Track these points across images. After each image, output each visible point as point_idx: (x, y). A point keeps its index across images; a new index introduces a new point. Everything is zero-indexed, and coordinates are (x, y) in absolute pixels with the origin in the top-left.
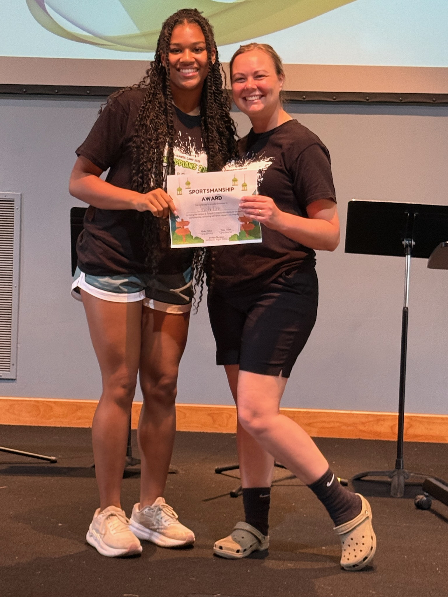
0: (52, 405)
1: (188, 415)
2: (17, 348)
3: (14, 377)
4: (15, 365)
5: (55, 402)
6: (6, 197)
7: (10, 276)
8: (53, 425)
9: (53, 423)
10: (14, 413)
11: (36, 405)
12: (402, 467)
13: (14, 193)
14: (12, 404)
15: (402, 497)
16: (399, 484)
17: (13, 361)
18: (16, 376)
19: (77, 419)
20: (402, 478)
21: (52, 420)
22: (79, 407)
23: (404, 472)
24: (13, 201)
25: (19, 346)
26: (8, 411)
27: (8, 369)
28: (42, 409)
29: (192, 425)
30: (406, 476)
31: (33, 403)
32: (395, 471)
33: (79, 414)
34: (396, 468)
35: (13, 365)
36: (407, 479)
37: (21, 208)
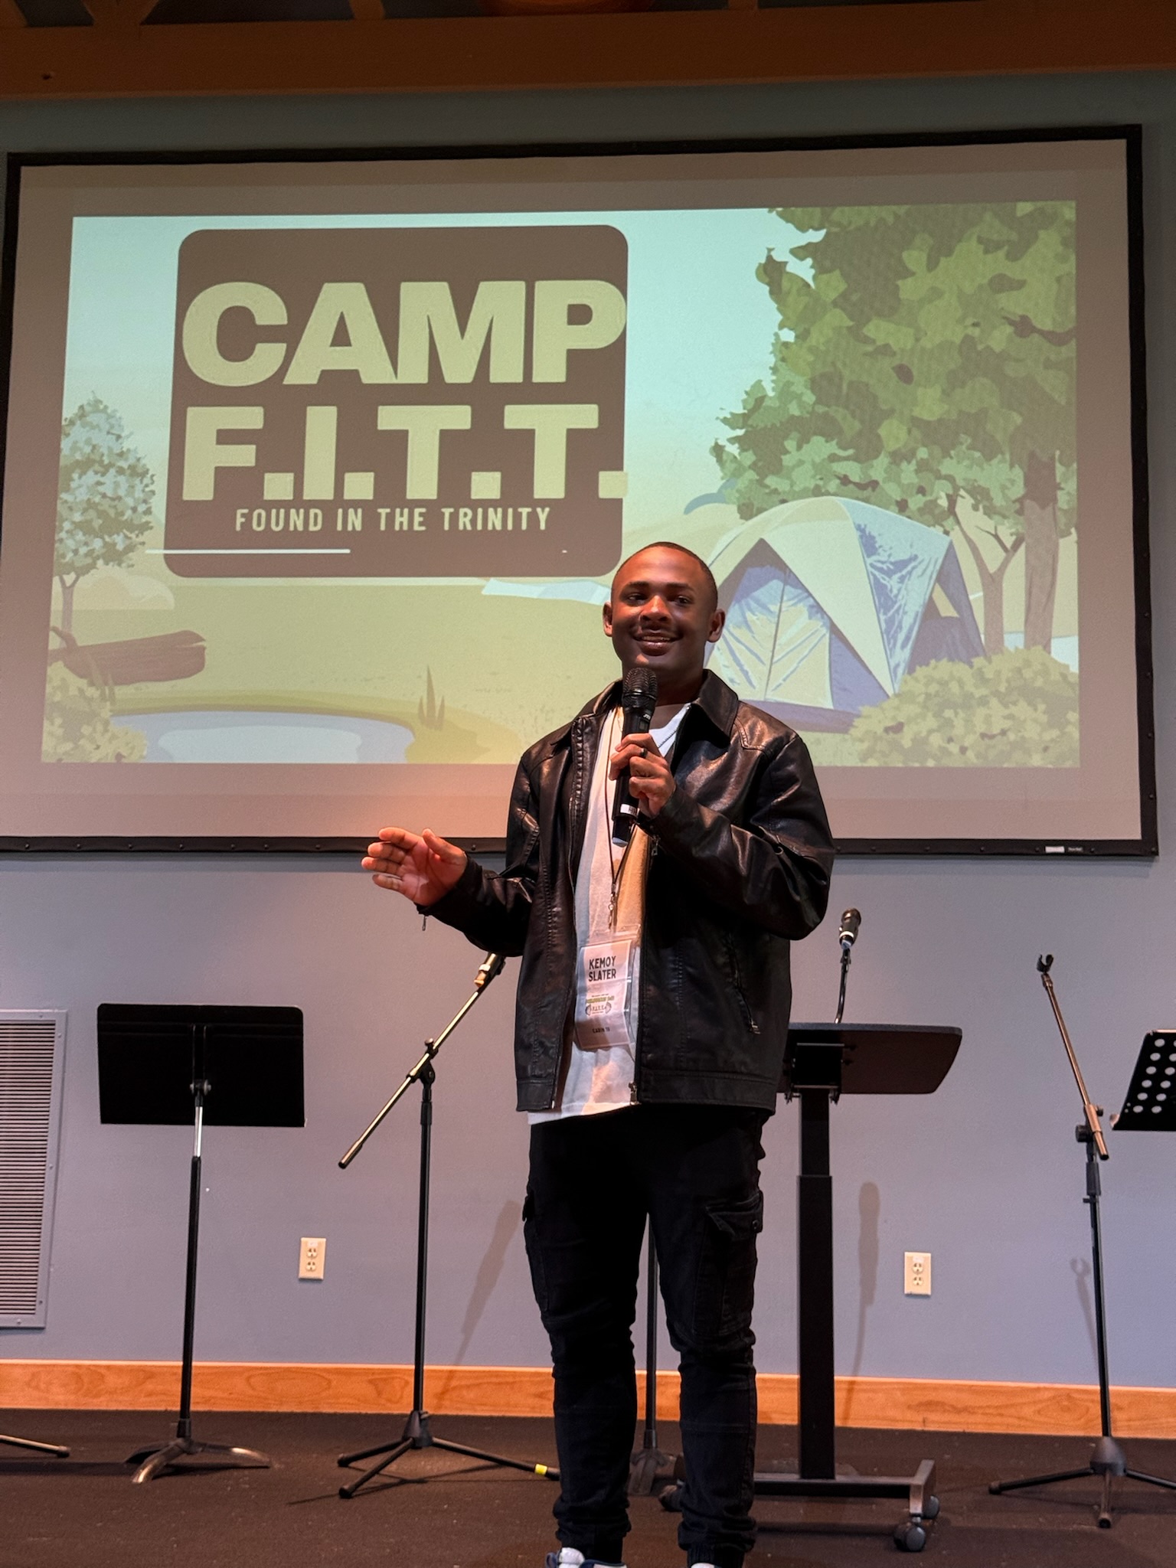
0: (103, 1371)
1: (334, 1383)
2: (49, 1272)
3: (41, 1325)
4: (44, 1302)
5: (108, 1367)
6: (43, 1019)
7: (43, 1150)
8: (103, 1408)
9: (105, 1404)
10: (37, 1388)
11: (77, 1374)
12: (654, 1445)
13: (56, 1011)
14: (35, 1373)
15: (646, 1495)
16: (644, 1474)
17: (40, 1296)
18: (45, 1323)
19: (146, 1396)
20: (652, 1463)
21: (102, 1399)
22: (149, 1374)
23: (658, 1454)
24: (54, 1025)
25: (52, 1270)
26: (28, 1384)
27: (32, 1311)
28: (86, 1380)
29: (341, 1400)
30: (661, 1461)
31: (70, 1369)
32: (642, 1452)
33: (149, 1386)
34: (645, 1447)
35: (41, 1302)
36: (663, 1465)
37: (66, 1035)
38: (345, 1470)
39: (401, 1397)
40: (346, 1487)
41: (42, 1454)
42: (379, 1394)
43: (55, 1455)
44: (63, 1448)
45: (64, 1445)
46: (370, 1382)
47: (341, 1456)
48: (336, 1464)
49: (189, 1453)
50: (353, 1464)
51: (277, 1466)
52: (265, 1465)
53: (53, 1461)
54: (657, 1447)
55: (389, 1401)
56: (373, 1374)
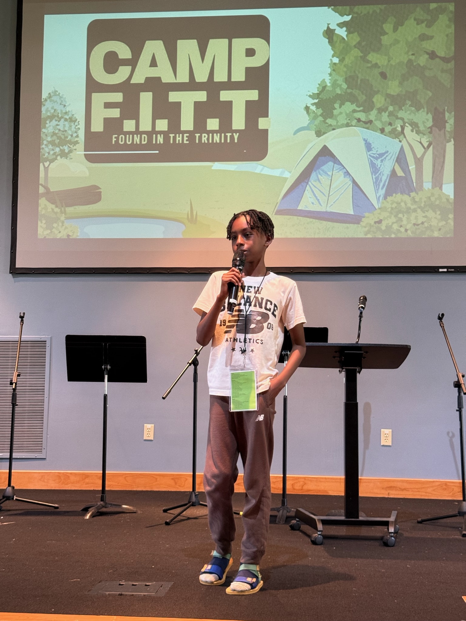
0: (69, 475)
1: (158, 479)
2: (47, 437)
3: (45, 457)
4: (45, 449)
5: (71, 473)
6: (41, 339)
7: (43, 390)
8: (70, 489)
9: (70, 487)
10: (44, 481)
11: (59, 476)
12: (286, 504)
13: (47, 336)
14: (43, 475)
15: (283, 524)
16: (282, 515)
17: (44, 446)
18: (46, 456)
19: (86, 484)
20: (285, 511)
21: (69, 485)
22: (87, 476)
23: (287, 508)
24: (46, 342)
25: (48, 436)
26: (40, 480)
27: (40, 451)
28: (62, 478)
29: (161, 486)
30: (289, 511)
31: (57, 474)
32: (281, 507)
33: (87, 480)
34: (282, 505)
35: (44, 449)
36: (289, 512)
37: (51, 346)
38: (165, 514)
39: (184, 485)
40: (168, 521)
41: (48, 508)
42: (176, 483)
43: (53, 508)
44: (56, 505)
45: (57, 504)
46: (172, 479)
47: (164, 508)
48: (162, 511)
49: (106, 507)
50: (168, 512)
51: (139, 512)
52: (135, 512)
53: (52, 510)
54: (287, 505)
55: (180, 486)
56: (173, 476)
